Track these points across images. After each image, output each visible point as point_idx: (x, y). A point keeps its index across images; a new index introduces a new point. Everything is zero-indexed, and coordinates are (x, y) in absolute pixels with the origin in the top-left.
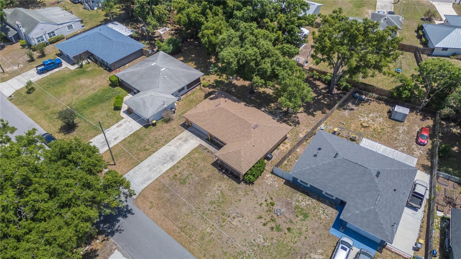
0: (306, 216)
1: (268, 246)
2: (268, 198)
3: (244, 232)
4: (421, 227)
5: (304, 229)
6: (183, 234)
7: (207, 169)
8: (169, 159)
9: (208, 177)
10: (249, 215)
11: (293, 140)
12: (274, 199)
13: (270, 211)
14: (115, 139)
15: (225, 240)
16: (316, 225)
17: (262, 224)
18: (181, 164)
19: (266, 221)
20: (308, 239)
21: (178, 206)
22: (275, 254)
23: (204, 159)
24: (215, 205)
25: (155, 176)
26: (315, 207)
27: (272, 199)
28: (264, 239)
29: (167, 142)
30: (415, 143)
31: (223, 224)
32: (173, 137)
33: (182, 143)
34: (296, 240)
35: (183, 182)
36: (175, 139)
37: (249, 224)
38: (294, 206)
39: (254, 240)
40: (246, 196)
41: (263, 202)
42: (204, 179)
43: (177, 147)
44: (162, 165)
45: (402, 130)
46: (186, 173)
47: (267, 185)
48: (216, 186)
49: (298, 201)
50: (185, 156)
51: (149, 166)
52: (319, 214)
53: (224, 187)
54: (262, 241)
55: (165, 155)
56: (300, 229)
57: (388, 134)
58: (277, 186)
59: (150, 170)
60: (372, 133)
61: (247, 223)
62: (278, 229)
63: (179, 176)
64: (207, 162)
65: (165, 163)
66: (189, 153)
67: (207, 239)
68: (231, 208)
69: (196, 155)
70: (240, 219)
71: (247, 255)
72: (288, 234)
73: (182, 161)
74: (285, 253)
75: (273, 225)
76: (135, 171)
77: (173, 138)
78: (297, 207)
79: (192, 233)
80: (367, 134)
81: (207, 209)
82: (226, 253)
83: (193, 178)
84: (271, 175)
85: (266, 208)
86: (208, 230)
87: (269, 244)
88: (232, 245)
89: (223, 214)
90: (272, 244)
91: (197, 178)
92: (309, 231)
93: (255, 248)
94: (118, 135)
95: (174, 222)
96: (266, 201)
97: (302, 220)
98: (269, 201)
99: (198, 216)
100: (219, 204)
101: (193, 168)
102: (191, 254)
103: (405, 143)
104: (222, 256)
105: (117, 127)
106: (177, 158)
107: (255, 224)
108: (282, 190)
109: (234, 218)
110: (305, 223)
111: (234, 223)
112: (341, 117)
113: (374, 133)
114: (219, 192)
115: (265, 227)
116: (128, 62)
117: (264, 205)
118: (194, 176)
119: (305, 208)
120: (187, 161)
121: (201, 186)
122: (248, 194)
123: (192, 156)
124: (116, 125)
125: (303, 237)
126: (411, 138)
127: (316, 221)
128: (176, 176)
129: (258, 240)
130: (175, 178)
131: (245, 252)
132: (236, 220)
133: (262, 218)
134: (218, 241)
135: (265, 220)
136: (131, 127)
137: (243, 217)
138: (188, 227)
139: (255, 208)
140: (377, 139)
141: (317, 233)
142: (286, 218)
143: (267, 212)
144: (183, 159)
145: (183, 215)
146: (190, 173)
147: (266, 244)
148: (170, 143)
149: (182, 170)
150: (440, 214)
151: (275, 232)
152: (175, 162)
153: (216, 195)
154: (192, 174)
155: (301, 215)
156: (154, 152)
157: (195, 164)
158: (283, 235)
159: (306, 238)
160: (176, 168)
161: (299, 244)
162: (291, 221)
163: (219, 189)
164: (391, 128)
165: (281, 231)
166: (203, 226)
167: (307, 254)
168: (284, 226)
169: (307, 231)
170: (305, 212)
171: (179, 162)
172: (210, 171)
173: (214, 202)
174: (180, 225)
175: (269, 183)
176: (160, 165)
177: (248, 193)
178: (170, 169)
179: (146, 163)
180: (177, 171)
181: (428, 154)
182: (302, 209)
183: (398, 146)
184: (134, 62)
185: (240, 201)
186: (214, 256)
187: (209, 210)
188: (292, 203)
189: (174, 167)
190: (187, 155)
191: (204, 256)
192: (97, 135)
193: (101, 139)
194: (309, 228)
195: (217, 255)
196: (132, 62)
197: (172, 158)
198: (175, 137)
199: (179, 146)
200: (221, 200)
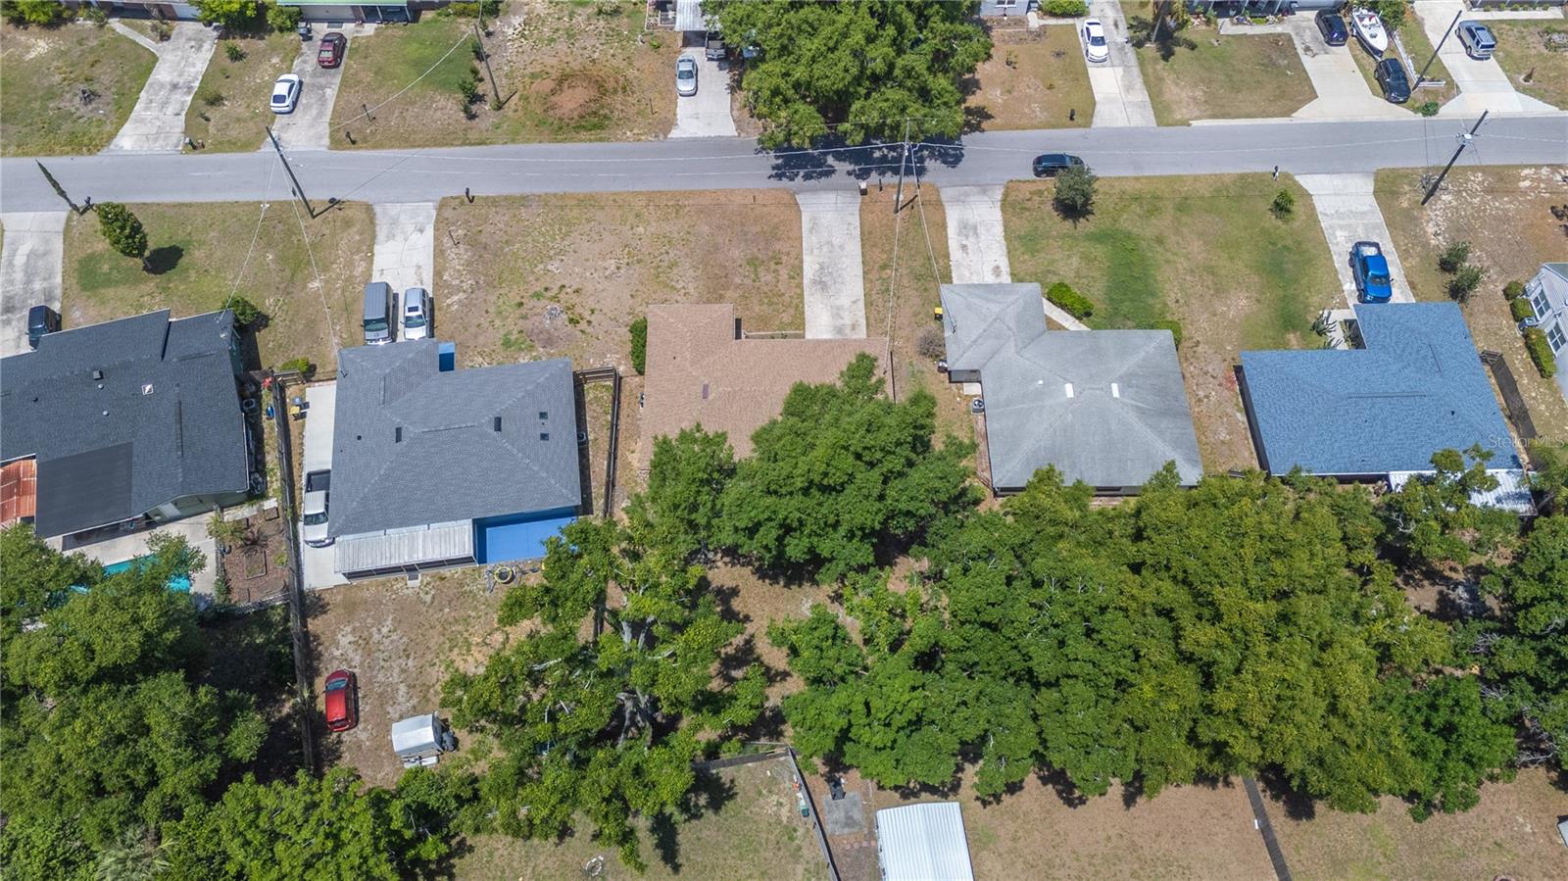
1: (536, 266)
2: (589, 330)
3: (587, 260)
4: (301, 454)
5: (498, 323)
6: (672, 203)
7: (739, 307)
8: (823, 279)
9: (721, 295)
11: (636, 482)
12: (578, 333)
13: (569, 309)
14: (964, 247)
16: (481, 340)
17: (567, 286)
18: (793, 285)
19: (564, 293)
20: (484, 313)
21: (719, 227)
22: (520, 263)
23: (764, 320)
24: (666, 264)
25: (808, 240)
27: (582, 331)
28: (549, 271)
29: (869, 304)
30: (357, 671)
31: (627, 249)
32: (872, 321)
33: (841, 322)
35: (753, 262)
37: (588, 274)
38: (537, 345)
41: (592, 318)
42: (726, 287)
43: (838, 308)
44: (824, 263)
45: (401, 699)
46: (766, 277)
47: (610, 352)
50: (802, 302)
51: (841, 247)
52: (488, 360)
53: (679, 298)
54: (550, 267)
55: (840, 280)
57: (429, 657)
58: (591, 360)
59: (829, 243)
60: (471, 630)
61: (592, 274)
62: (537, 295)
63: (773, 267)
65: (822, 268)
67: (631, 219)
69: (786, 318)
70: (607, 273)
75: (549, 294)
76: (851, 228)
77: (867, 318)
78: (532, 347)
80: (480, 617)
82: (588, 221)
83: (745, 277)
85: (578, 310)
86: (641, 229)
89: (639, 261)
90: (533, 273)
91: (737, 280)
92: (487, 325)
93: (552, 252)
94: (970, 255)
97: (509, 333)
98: (583, 325)
101: (765, 293)
103: (381, 656)
105: (998, 267)
106: (813, 290)
107: (578, 280)
108: (576, 359)
109: (618, 268)
110: (502, 332)
111: (613, 261)
113: (466, 635)
114: (679, 287)
115: (559, 286)
117: (587, 314)
118: (748, 282)
119: (517, 356)
122: (629, 314)
123: (792, 311)
125: (492, 310)
126: (370, 681)
127: (484, 346)
128: (777, 264)
129: (557, 263)
130: (773, 258)
131: (563, 239)
132: (613, 267)
133: (574, 292)
135: (567, 293)
139: (598, 301)
140: (450, 620)
141: (473, 329)
143: (573, 306)
144: (801, 296)
147: (541, 266)
148: (861, 304)
149: (781, 278)
150: (270, 504)
151: (539, 288)
152: (806, 282)
154: (754, 281)
155: (517, 339)
158: (524, 294)
159: (487, 312)
162: (524, 317)
163: (683, 291)
164: (429, 687)
167: (472, 292)
168: (530, 304)
169: (490, 322)
170: (513, 348)
171: (800, 286)
173: (671, 268)
174: (688, 208)
175: (608, 356)
176: (825, 260)
178: (801, 268)
179: (854, 248)
180: (784, 273)
181: (320, 654)
182: (521, 349)
183: (395, 631)
184: (1247, 439)
185: (632, 296)
186: (602, 208)
187: (667, 253)
188: (544, 347)
189: (798, 271)
190: (803, 307)
191: (614, 200)
192: (1005, 231)
193: (988, 231)
194: (491, 328)
195: (599, 213)
196: (1249, 435)
197: (822, 285)
198: (868, 325)
199: (837, 312)
200: (663, 277)
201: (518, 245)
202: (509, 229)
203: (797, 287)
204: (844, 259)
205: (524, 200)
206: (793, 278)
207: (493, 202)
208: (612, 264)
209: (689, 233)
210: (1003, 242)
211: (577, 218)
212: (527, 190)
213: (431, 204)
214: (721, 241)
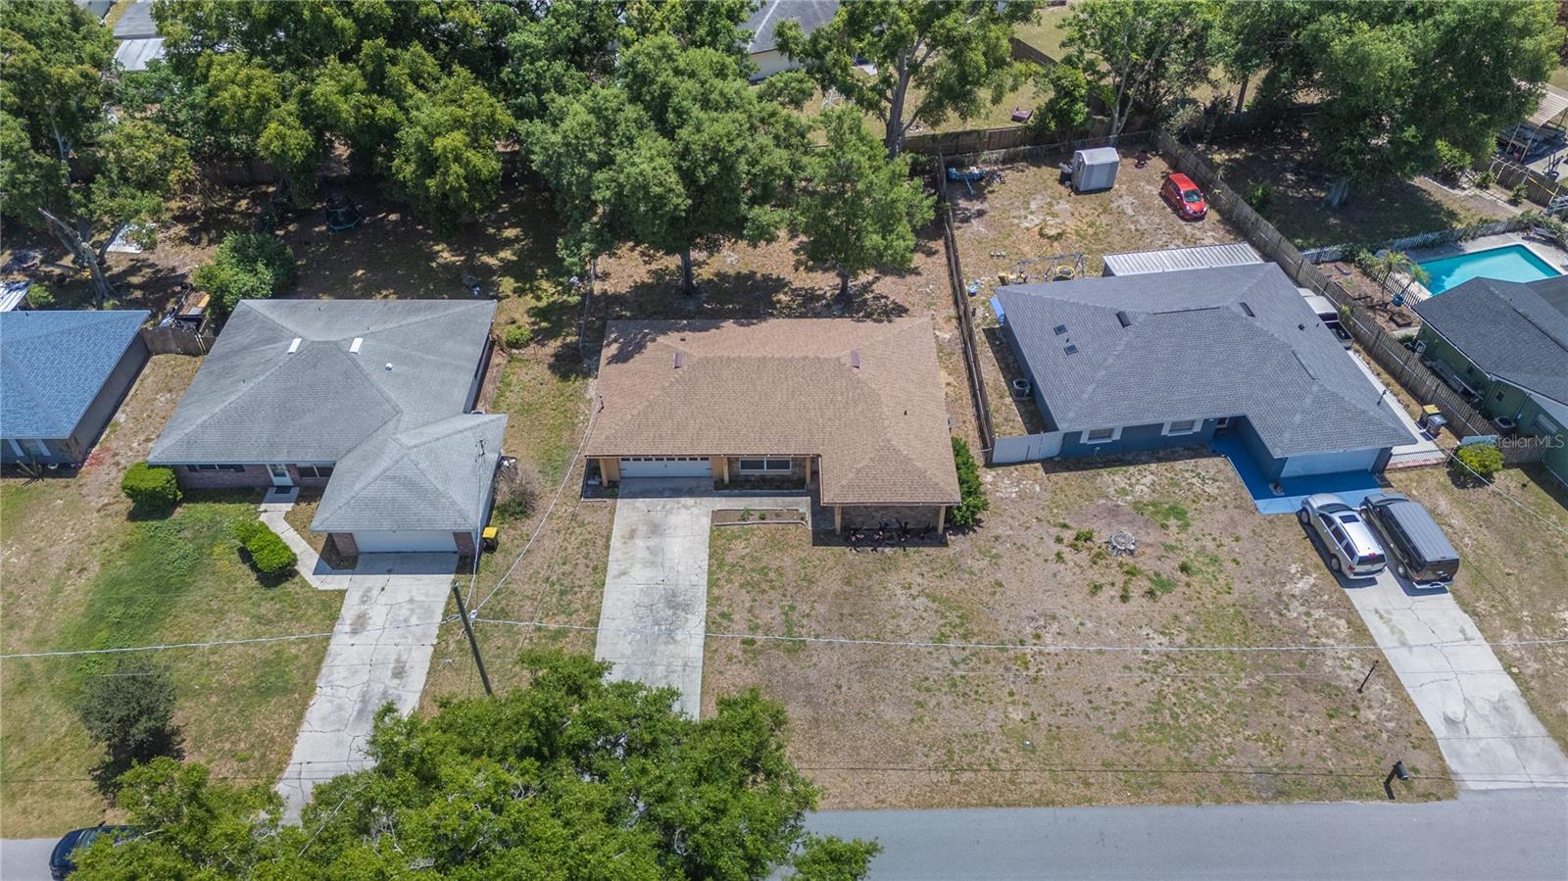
0: (1177, 512)
1: (1189, 641)
2: (1055, 531)
5: (1210, 545)
6: (966, 776)
7: (817, 562)
8: (670, 612)
9: (849, 583)
10: (1064, 602)
12: (1071, 524)
13: (1099, 555)
14: (399, 673)
15: (1081, 705)
16: (1222, 516)
17: (1117, 599)
18: (725, 602)
19: (1120, 584)
20: (1241, 560)
21: (862, 716)
23: (776, 544)
24: (954, 642)
26: (1172, 479)
27: (1065, 526)
28: (1162, 633)
29: (600, 569)
30: (1183, 222)
31: (1032, 673)
32: (600, 543)
33: (651, 543)
34: (1222, 582)
35: (795, 645)
36: (615, 542)
37: (1089, 625)
38: (1131, 509)
39: (1146, 652)
40: (1000, 562)
41: (1056, 547)
42: (843, 595)
43: (653, 564)
44: (666, 643)
45: (1128, 206)
46: (768, 615)
47: (1013, 501)
48: (899, 592)
49: (1124, 492)
50: (710, 573)
52: (1197, 489)
53: (919, 580)
54: (1164, 639)
55: (642, 611)
56: (1202, 551)
57: (1115, 230)
58: (1038, 489)
60: (1082, 244)
61: (1082, 624)
62: (1167, 586)
63: (760, 637)
64: (793, 547)
65: (670, 633)
66: (711, 557)
67: (1040, 738)
68: (1002, 620)
69: (740, 548)
70: (1055, 628)
71: (1174, 700)
72: (1196, 581)
73: (716, 591)
74: (1237, 629)
75: (1144, 583)
77: (607, 547)
78: (1139, 507)
79: (987, 753)
81: (950, 666)
82: (1124, 736)
83: (808, 615)
84: (994, 473)
85: (1084, 557)
86: (1017, 715)
87: (1185, 635)
88: (1114, 703)
89: (1003, 647)
90: (1189, 630)
91: (821, 609)
92: (1225, 541)
93: (1171, 669)
94: (394, 656)
95: (906, 766)
96: (1059, 540)
97: (1182, 528)
98: (1068, 536)
99: (946, 700)
100: (962, 631)
101: (773, 588)
102: (1050, 810)
103: (1165, 231)
104: (1123, 748)
105: (354, 632)
106: (690, 594)
107: (1104, 614)
108: (1061, 489)
109: (1038, 637)
110: (1195, 530)
111: (1052, 649)
112: (980, 243)
113: (1086, 241)
114: (922, 599)
115: (1132, 602)
116: (112, 404)
117: (1067, 553)
118: (804, 607)
119: (1155, 495)
120: (729, 581)
121: (858, 621)
122: (997, 556)
123: (729, 559)
124: (343, 627)
125: (1230, 566)
126: (1164, 217)
127: (1213, 509)
128: (752, 642)
129: (1154, 646)
130: (756, 653)
131: (1162, 696)
132: (1048, 638)
133: (1101, 586)
134: (1071, 720)
135: (1113, 584)
136: (411, 601)
137: (1054, 618)
138: (956, 747)
139: (1055, 575)
141: (1244, 533)
142: (1151, 545)
143: (1095, 563)
144: (712, 583)
145: (903, 729)
146: (782, 607)
147: (1180, 641)
148: (613, 568)
149: (746, 615)
151: (1167, 598)
152: (702, 609)
153: (925, 615)
154: (792, 608)
155: (1167, 518)
156: (595, 623)
157: (766, 575)
158: (1187, 591)
159: (1236, 562)
160: (725, 623)
161: (1237, 586)
162: (1168, 547)
163: (914, 592)
164: (1104, 212)
165: (1175, 585)
166: (992, 714)
167: (1279, 595)
168: (1169, 567)
169: (1222, 545)
170: (1167, 506)
171: (713, 601)
172: (831, 563)
173: (942, 634)
174: (930, 762)
175: (1014, 495)
176: (663, 648)
177: (994, 551)
180: (739, 628)
182: (1154, 504)
184: (136, 394)
185: (1000, 585)
186: (1107, 765)
187: (955, 664)
188: (1118, 506)
189: (714, 626)
190: (710, 566)
191: (1087, 785)
192: (305, 707)
193: (340, 708)
194: (1216, 535)
195: (1110, 755)
196: (128, 398)
197: (676, 603)
198: (608, 539)
199: (655, 558)
200: (953, 617)
201: (1242, 685)
202: (1277, 720)
203: (718, 599)
204: (628, 652)
205: (1283, 786)
206: (723, 615)
207: (1344, 787)
208: (1052, 645)
209: (919, 704)
210: (320, 682)
211: (1150, 742)
212: (1280, 813)
213: (1472, 786)
214: (856, 687)
